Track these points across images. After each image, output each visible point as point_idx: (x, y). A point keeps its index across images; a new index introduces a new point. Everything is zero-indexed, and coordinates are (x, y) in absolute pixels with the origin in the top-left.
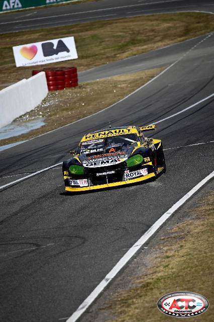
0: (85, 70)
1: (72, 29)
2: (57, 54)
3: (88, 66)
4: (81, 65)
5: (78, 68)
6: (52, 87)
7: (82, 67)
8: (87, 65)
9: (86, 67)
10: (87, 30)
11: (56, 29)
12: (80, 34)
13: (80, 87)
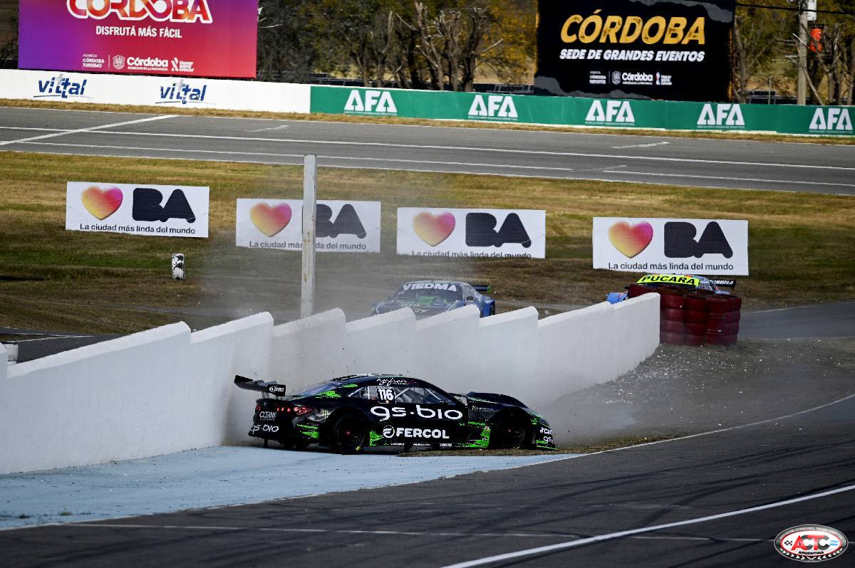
0: (762, 308)
1: (749, 202)
2: (699, 256)
3: (771, 299)
4: (753, 294)
5: (744, 300)
6: (670, 335)
7: (755, 300)
8: (767, 298)
9: (763, 302)
10: (785, 212)
11: (710, 194)
12: (766, 217)
13: (741, 349)
